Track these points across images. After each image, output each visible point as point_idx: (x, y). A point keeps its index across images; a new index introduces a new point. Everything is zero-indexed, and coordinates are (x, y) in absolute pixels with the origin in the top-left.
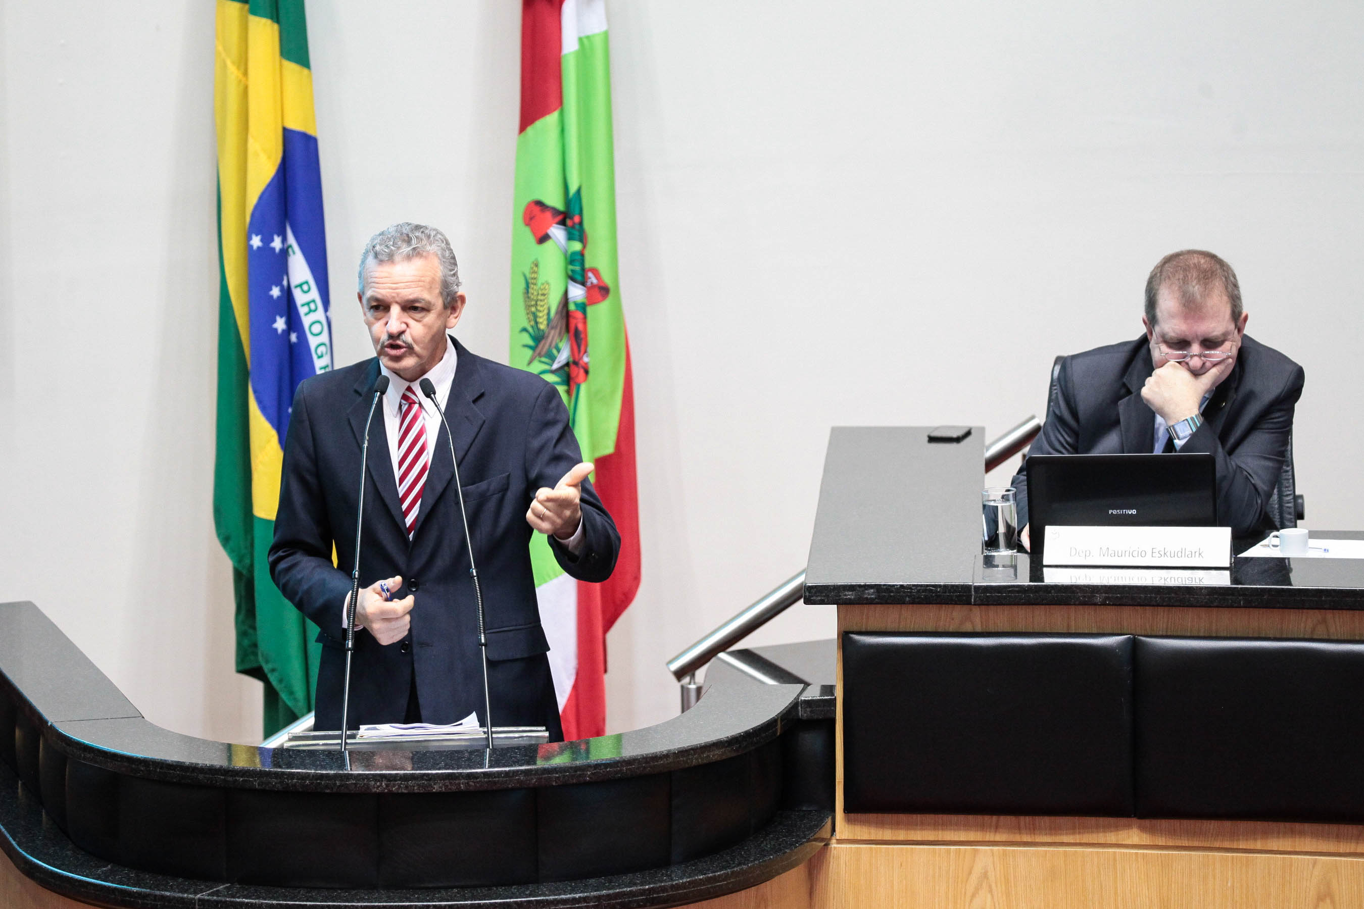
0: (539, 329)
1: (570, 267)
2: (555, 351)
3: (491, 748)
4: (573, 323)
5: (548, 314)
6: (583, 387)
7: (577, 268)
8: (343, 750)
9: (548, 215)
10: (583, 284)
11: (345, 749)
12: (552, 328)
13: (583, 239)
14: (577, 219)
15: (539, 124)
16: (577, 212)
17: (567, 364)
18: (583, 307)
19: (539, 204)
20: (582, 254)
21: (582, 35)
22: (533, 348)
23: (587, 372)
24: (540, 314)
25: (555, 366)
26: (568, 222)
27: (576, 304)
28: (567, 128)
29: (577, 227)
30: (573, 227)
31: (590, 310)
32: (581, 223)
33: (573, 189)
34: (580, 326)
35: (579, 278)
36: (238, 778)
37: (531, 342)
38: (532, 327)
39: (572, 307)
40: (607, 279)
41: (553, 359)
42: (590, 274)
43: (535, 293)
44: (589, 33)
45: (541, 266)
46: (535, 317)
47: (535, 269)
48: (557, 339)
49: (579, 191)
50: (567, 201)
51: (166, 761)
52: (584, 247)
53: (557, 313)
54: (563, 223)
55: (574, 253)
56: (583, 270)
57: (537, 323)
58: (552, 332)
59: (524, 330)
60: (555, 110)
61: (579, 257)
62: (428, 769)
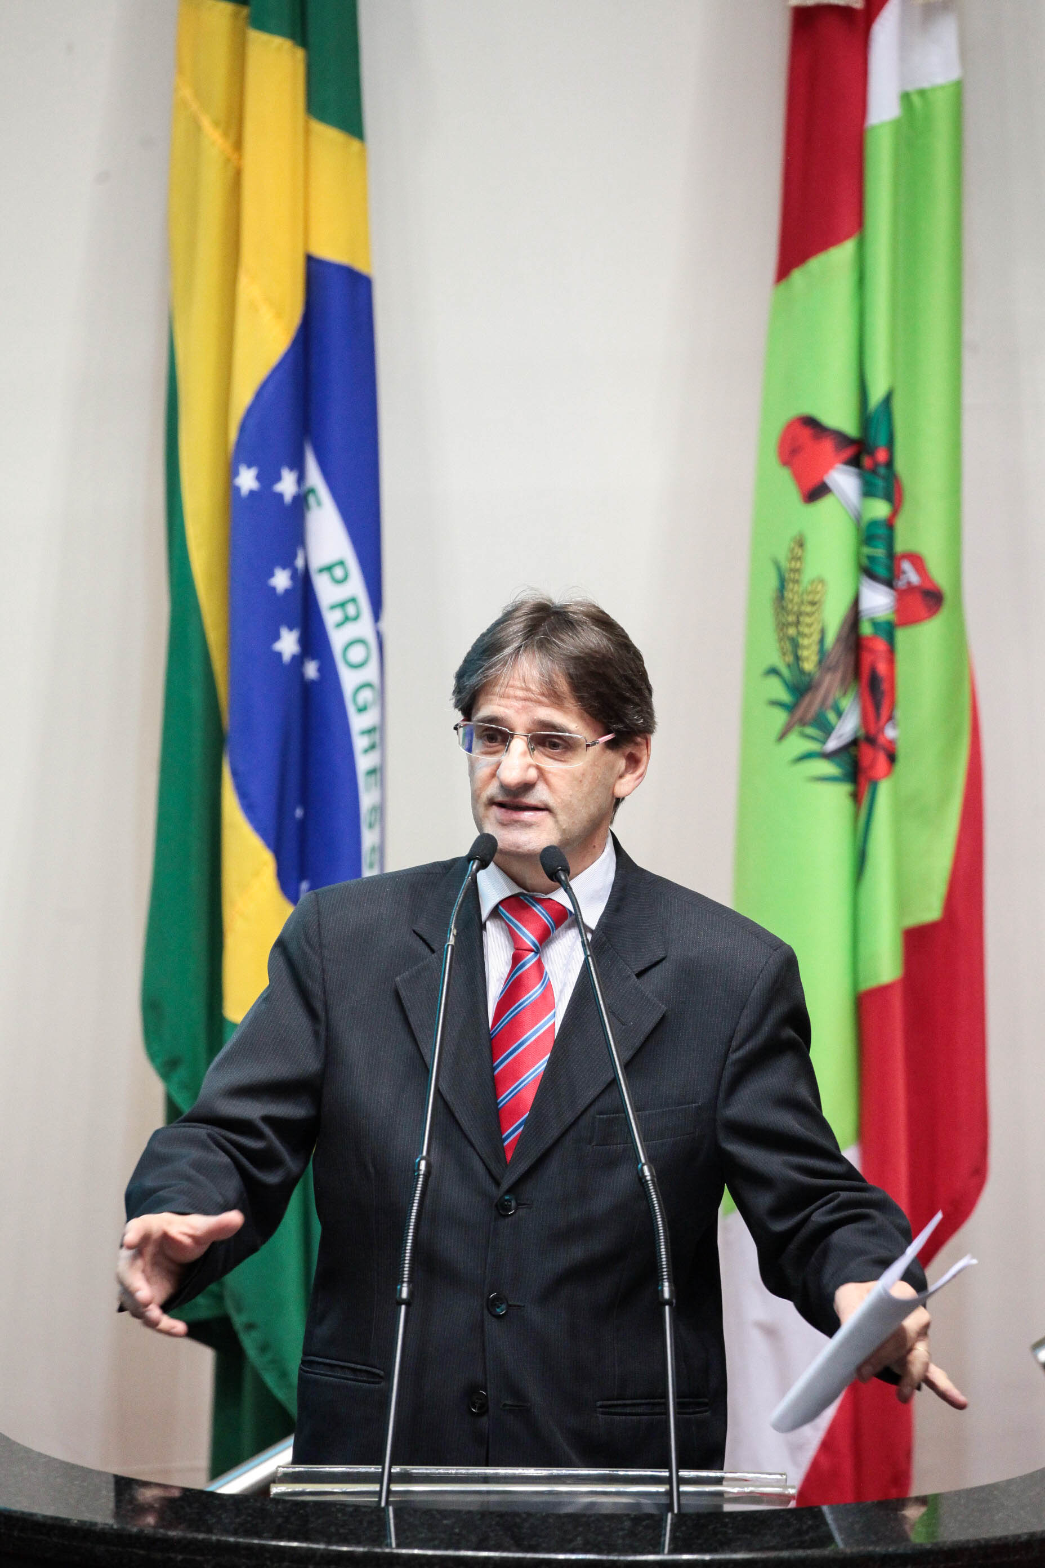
0: (802, 672)
1: (867, 550)
2: (831, 716)
3: (676, 1511)
4: (867, 659)
5: (822, 641)
6: (885, 790)
7: (880, 552)
8: (383, 1504)
9: (827, 446)
10: (889, 583)
11: (387, 1503)
12: (829, 669)
13: (894, 494)
14: (881, 456)
15: (816, 264)
16: (882, 441)
17: (854, 743)
18: (888, 630)
19: (810, 423)
20: (889, 524)
21: (910, 88)
22: (790, 708)
23: (892, 758)
24: (805, 642)
25: (832, 745)
26: (866, 461)
27: (875, 624)
28: (868, 275)
29: (882, 471)
30: (874, 471)
31: (902, 636)
32: (890, 464)
33: (876, 395)
34: (882, 668)
35: (881, 571)
36: (172, 1555)
37: (784, 696)
38: (789, 666)
39: (866, 629)
40: (939, 575)
41: (827, 730)
42: (906, 566)
43: (796, 599)
44: (925, 85)
45: (810, 545)
46: (795, 645)
47: (798, 551)
48: (836, 693)
49: (888, 400)
50: (865, 419)
51: (32, 1515)
52: (895, 512)
53: (838, 639)
54: (855, 462)
55: (874, 523)
56: (891, 555)
57: (797, 658)
58: (828, 678)
59: (773, 671)
60: (847, 237)
61: (882, 531)
62: (549, 1551)
